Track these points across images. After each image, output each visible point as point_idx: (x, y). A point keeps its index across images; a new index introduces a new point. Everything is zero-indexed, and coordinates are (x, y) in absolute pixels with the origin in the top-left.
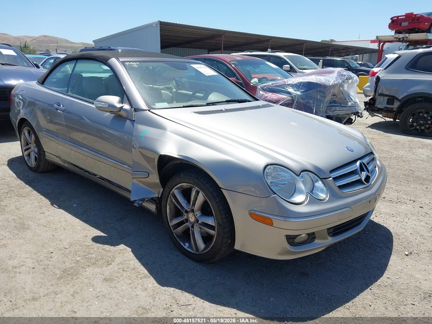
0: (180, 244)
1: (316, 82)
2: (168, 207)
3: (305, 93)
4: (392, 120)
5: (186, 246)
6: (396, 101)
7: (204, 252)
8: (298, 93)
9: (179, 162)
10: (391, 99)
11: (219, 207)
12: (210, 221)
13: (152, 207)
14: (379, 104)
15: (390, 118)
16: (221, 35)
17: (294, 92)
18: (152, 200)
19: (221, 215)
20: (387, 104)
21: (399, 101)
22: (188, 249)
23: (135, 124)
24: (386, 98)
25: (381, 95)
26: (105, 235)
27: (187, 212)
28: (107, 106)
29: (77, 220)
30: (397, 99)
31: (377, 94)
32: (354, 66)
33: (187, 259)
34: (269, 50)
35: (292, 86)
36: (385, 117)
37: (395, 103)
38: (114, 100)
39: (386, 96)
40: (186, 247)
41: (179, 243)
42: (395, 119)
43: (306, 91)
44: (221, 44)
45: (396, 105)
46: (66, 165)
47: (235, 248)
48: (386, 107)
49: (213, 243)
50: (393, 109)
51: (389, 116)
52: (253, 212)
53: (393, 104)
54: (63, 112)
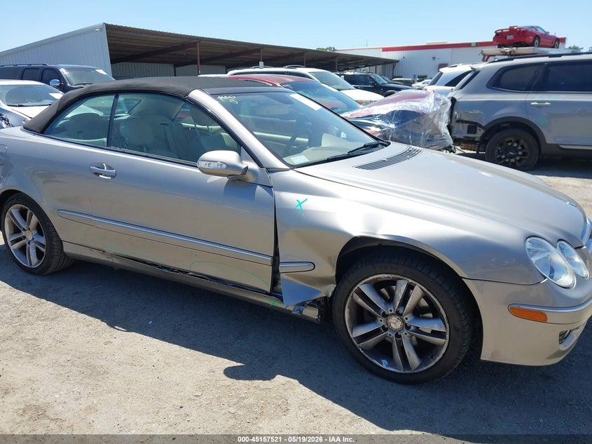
0: (372, 362)
1: (412, 110)
2: (347, 311)
3: (400, 126)
4: (475, 152)
5: (384, 364)
6: (478, 128)
7: (421, 370)
8: (392, 126)
9: (376, 244)
10: (473, 127)
11: (455, 304)
12: (436, 326)
13: (312, 313)
14: (456, 133)
15: (471, 150)
16: (196, 43)
17: (386, 125)
18: (315, 303)
19: (460, 315)
20: (469, 132)
21: (483, 128)
22: (387, 368)
23: (276, 193)
24: (466, 125)
25: (460, 121)
26: (239, 364)
27: (385, 315)
28: (225, 166)
29: (176, 347)
30: (480, 126)
31: (454, 121)
32: (380, 83)
33: (389, 383)
34: (261, 63)
35: (382, 117)
36: (464, 149)
37: (478, 131)
38: (230, 157)
39: (466, 122)
40: (384, 367)
41: (370, 361)
42: (478, 151)
43: (402, 122)
44: (196, 56)
45: (480, 133)
46: (116, 261)
47: (481, 359)
48: (467, 137)
49: (441, 356)
50: (475, 138)
51: (469, 148)
52: (515, 306)
53: (475, 133)
54: (112, 177)
